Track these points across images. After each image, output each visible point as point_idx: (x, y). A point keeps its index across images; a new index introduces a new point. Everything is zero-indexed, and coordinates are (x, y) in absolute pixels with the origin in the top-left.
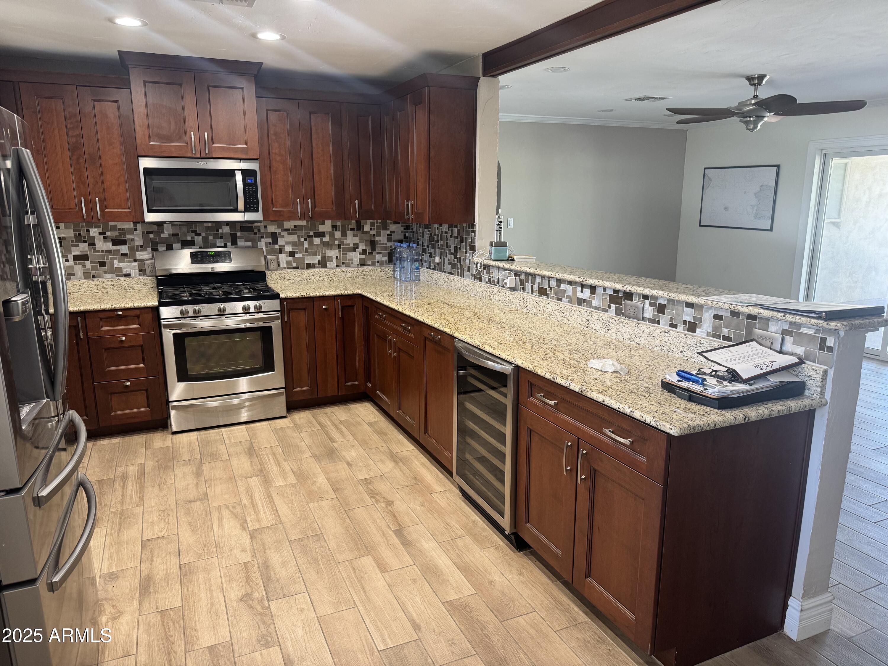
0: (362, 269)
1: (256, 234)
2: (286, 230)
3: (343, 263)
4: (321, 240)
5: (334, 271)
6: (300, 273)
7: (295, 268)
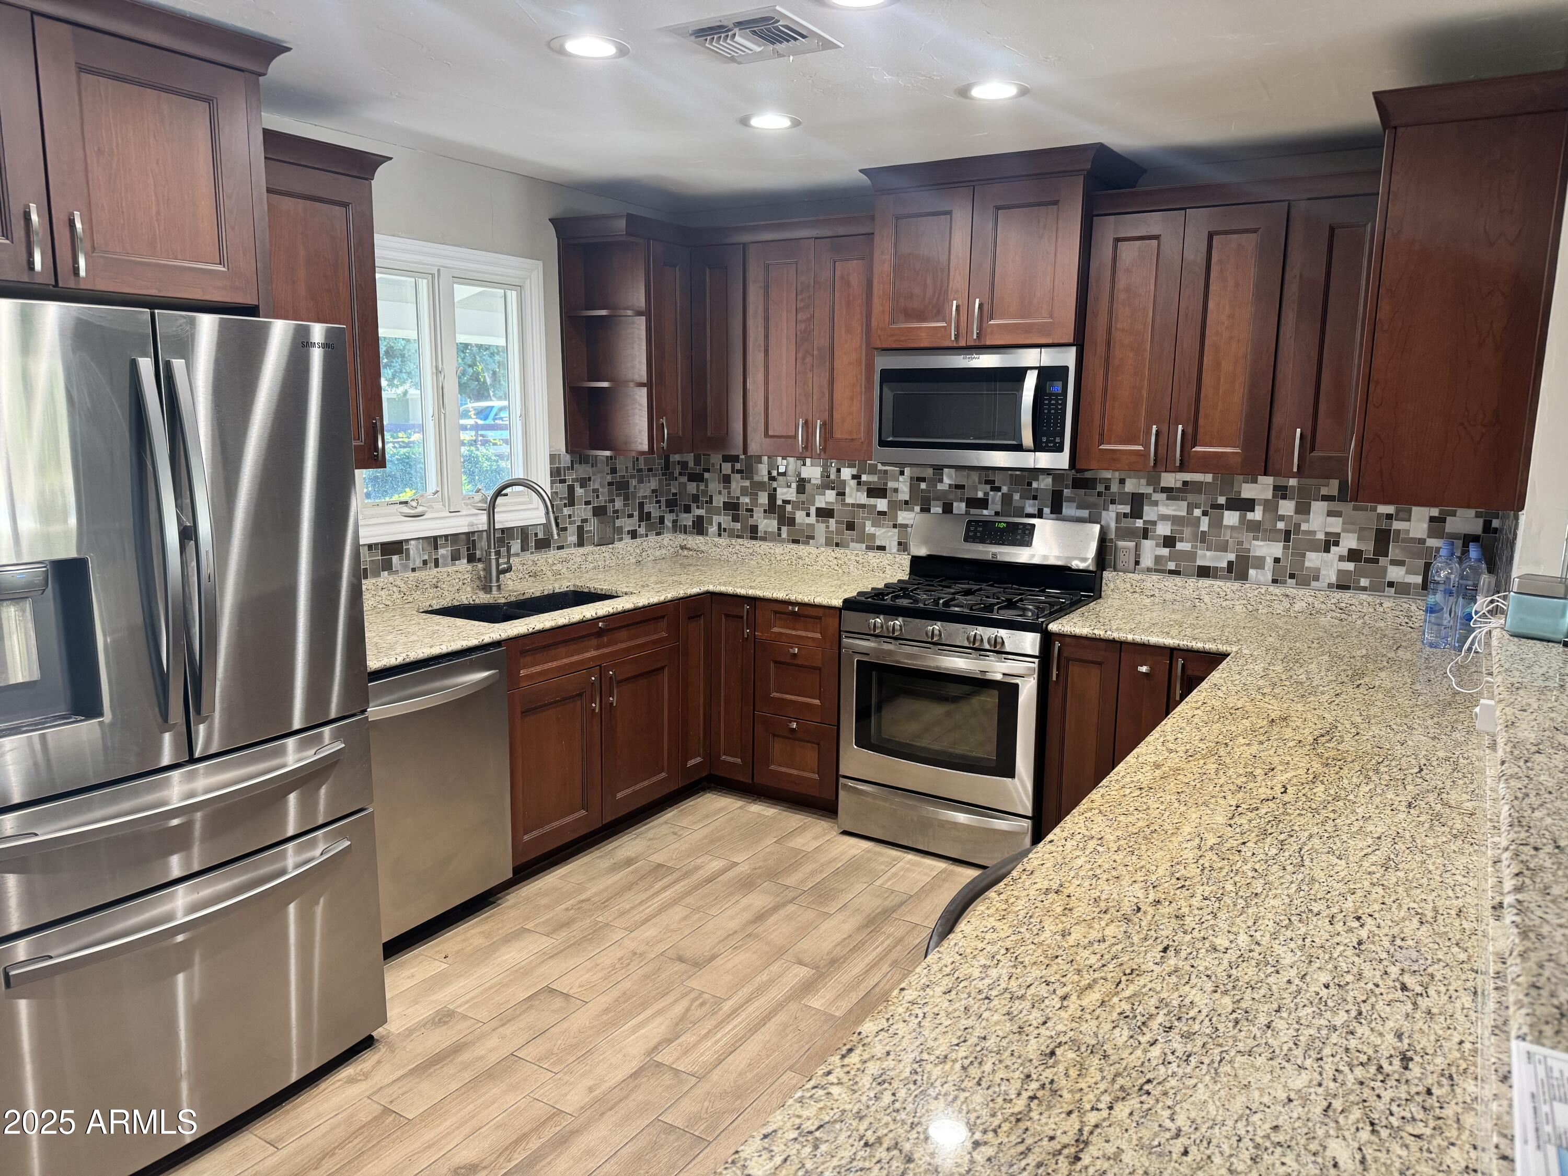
0: (1338, 595)
1: (1100, 494)
2: (1164, 490)
3: (1292, 576)
4: (1242, 519)
5: (1263, 591)
6: (1179, 584)
7: (1171, 572)
